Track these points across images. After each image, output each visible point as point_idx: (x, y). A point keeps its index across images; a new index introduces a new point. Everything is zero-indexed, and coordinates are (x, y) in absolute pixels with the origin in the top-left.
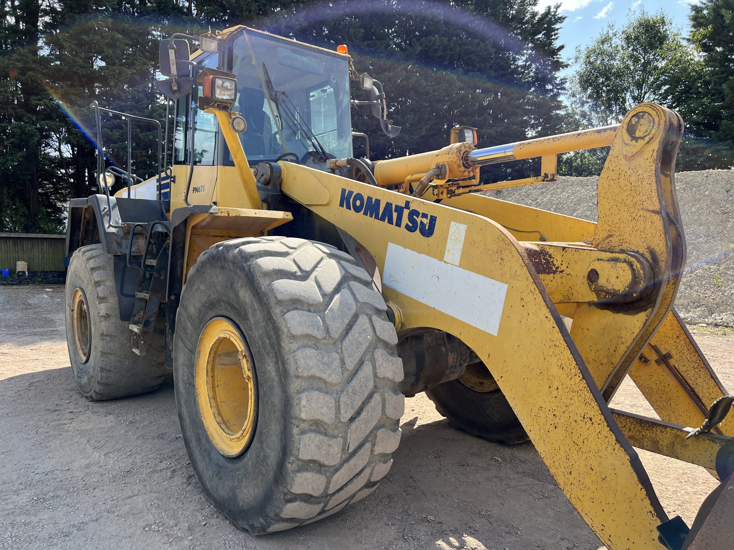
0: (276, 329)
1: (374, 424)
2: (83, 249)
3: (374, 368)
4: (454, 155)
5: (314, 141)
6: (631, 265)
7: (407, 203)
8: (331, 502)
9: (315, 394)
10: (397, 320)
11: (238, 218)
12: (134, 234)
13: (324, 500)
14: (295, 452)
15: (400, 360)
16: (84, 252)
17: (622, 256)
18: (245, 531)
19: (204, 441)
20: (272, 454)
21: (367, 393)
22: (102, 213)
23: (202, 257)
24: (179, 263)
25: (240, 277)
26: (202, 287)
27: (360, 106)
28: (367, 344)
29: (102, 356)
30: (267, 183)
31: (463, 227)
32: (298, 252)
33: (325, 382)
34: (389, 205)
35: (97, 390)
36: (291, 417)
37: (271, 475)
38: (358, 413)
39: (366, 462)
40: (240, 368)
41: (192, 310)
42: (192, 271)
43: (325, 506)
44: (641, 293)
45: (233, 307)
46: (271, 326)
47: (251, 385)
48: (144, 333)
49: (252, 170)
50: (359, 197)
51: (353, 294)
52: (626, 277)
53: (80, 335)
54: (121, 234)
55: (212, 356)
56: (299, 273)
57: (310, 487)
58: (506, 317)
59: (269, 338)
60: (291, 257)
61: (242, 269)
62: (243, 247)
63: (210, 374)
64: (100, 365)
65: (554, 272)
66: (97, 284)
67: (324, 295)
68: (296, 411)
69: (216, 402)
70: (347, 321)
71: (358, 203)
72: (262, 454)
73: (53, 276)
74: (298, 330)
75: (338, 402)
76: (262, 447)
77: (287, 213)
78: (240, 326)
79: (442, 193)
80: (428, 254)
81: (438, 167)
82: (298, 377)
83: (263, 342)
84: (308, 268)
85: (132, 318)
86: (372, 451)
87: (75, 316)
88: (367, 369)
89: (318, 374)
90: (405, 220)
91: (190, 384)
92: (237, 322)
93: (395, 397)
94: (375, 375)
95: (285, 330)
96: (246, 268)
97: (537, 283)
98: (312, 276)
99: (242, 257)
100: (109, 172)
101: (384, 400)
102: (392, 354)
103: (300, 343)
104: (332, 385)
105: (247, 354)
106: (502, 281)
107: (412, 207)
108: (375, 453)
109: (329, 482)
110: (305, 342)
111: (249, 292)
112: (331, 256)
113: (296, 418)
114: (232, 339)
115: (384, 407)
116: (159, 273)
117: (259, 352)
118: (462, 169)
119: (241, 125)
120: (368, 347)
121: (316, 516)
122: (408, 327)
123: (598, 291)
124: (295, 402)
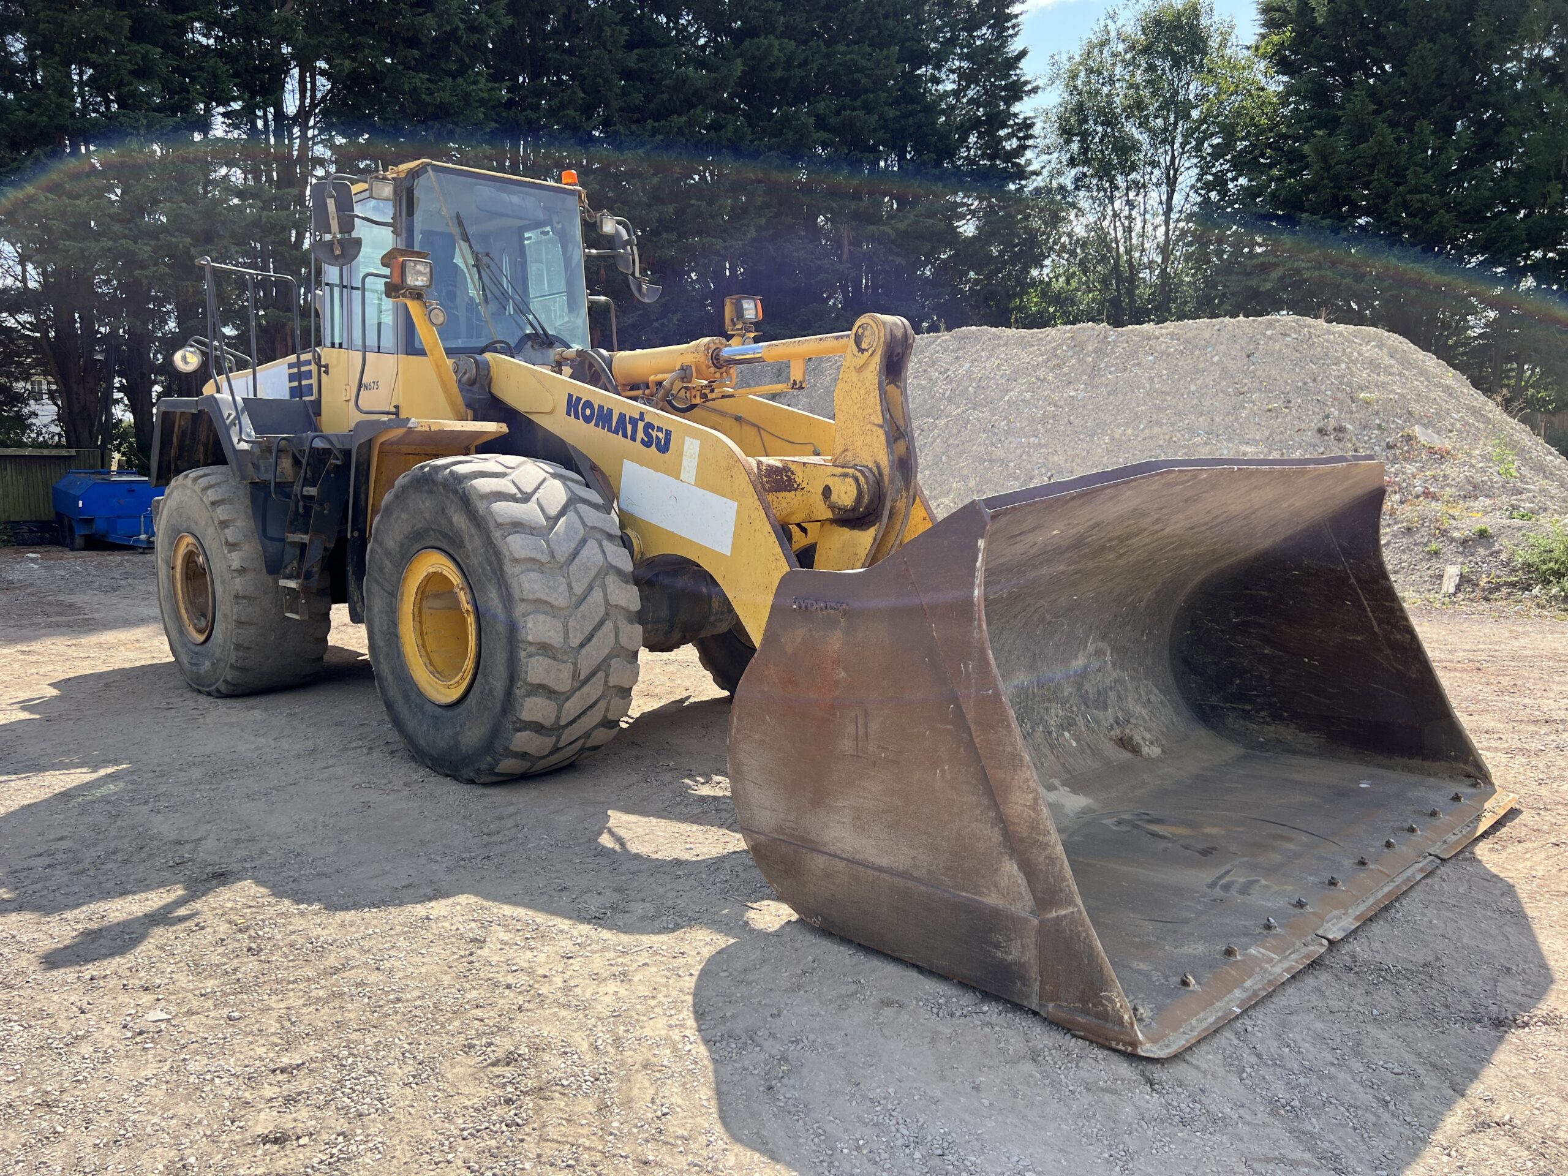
0: (498, 554)
1: (607, 651)
2: (193, 474)
3: (605, 594)
4: (701, 354)
5: (531, 317)
6: (857, 480)
7: (642, 414)
8: (563, 737)
9: (542, 618)
10: (636, 549)
11: (442, 433)
12: (279, 451)
13: (556, 733)
14: (523, 676)
15: (635, 589)
16: (196, 479)
17: (851, 471)
18: (472, 782)
19: (413, 696)
20: (499, 685)
21: (597, 619)
22: (228, 422)
23: (401, 480)
24: (363, 489)
25: (452, 501)
26: (404, 516)
27: (598, 257)
28: (597, 570)
29: (237, 627)
30: (472, 383)
31: (697, 443)
32: (517, 472)
33: (552, 606)
34: (622, 416)
35: (229, 679)
36: (518, 641)
37: (498, 706)
38: (589, 638)
39: (600, 693)
40: (458, 602)
41: (391, 544)
42: (388, 497)
43: (557, 742)
44: (867, 507)
45: (445, 536)
46: (491, 551)
47: (471, 620)
48: (305, 589)
49: (449, 362)
50: (589, 404)
51: (580, 517)
52: (853, 492)
53: (188, 606)
54: (257, 451)
55: (419, 597)
56: (519, 495)
57: (540, 714)
58: (737, 536)
59: (490, 564)
60: (510, 478)
61: (456, 492)
62: (453, 468)
63: (417, 619)
64: (234, 640)
65: (796, 490)
66: (224, 524)
67: (547, 518)
68: (522, 635)
69: (426, 651)
70: (573, 546)
71: (588, 412)
72: (487, 687)
73: (31, 531)
74: (521, 554)
75: (566, 626)
76: (486, 681)
77: (501, 424)
78: (456, 556)
79: (695, 397)
80: (665, 473)
81: (682, 368)
82: (523, 600)
83: (484, 569)
84: (528, 489)
85: (282, 571)
86: (606, 682)
87: (178, 577)
88: (597, 595)
89: (544, 597)
90: (640, 434)
91: (390, 634)
92: (451, 552)
93: (630, 626)
94: (607, 602)
95: (507, 554)
96: (460, 491)
97: (762, 501)
98: (534, 498)
99: (455, 479)
100: (192, 346)
101: (617, 629)
102: (626, 582)
103: (524, 567)
104: (560, 609)
105: (465, 584)
106: (732, 499)
107: (647, 419)
108: (611, 684)
109: (560, 711)
110: (529, 566)
111: (465, 517)
112: (555, 476)
113: (523, 642)
114: (445, 573)
115: (617, 636)
116: (321, 505)
117: (479, 580)
118: (713, 369)
119: (439, 317)
120: (598, 574)
121: (548, 756)
122: (648, 556)
123: (832, 507)
124: (522, 624)
